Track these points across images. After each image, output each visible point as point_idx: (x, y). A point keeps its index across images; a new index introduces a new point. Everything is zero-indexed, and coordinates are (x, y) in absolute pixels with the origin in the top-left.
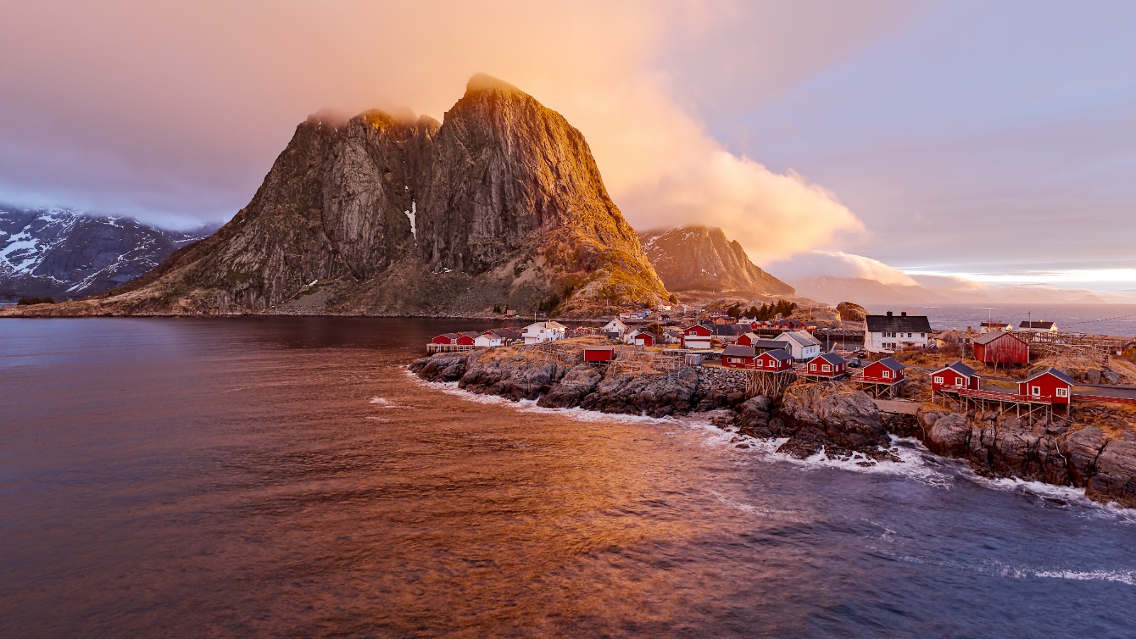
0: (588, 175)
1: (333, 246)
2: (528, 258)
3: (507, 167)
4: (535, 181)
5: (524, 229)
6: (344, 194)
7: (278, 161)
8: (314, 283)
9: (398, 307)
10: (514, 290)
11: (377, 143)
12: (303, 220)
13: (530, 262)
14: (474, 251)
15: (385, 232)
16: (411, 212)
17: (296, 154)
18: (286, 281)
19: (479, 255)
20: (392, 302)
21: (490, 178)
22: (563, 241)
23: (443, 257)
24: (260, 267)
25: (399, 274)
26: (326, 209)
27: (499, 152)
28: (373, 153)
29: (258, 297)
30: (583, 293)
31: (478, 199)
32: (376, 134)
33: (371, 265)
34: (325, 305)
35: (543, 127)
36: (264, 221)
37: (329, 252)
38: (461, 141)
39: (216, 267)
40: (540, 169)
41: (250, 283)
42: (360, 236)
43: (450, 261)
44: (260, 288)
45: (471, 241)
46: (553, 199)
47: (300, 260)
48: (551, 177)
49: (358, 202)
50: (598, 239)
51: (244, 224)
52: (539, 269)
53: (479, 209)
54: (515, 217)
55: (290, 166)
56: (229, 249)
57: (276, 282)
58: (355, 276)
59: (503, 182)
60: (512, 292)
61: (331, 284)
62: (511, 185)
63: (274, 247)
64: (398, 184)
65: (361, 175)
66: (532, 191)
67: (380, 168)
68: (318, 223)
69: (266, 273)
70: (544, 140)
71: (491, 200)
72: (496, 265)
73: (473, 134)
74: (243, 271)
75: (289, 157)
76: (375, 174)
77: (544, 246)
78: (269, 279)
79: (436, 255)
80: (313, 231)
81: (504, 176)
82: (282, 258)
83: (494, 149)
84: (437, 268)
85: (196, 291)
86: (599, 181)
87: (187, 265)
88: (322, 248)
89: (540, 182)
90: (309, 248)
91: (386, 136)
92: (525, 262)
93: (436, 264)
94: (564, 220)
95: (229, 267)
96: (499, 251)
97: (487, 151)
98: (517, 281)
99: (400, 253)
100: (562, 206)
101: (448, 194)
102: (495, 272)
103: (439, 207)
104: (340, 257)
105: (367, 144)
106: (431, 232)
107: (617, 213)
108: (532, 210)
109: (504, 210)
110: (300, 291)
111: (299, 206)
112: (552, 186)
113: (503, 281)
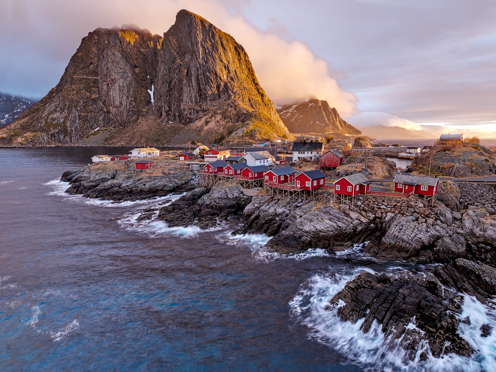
0: (246, 72)
1: (106, 109)
2: (212, 116)
3: (200, 66)
4: (216, 74)
5: (211, 100)
6: (110, 79)
7: (71, 60)
8: (97, 129)
9: (142, 142)
10: (204, 132)
11: (129, 50)
12: (88, 94)
13: (213, 118)
14: (184, 112)
15: (135, 101)
16: (151, 90)
17: (82, 55)
18: (80, 128)
19: (187, 114)
20: (139, 139)
21: (191, 72)
22: (231, 107)
23: (167, 115)
24: (64, 120)
25: (144, 124)
26: (100, 88)
27: (195, 57)
28: (126, 56)
29: (64, 137)
30: (236, 133)
31: (185, 84)
32: (128, 45)
33: (129, 119)
34: (103, 141)
35: (219, 43)
36: (65, 94)
37: (105, 112)
38: (174, 50)
39: (38, 120)
40: (218, 67)
41: (59, 129)
42: (121, 103)
43: (171, 117)
44: (65, 132)
45: (182, 107)
46: (226, 85)
47: (88, 117)
48: (225, 72)
49: (118, 84)
50: (250, 105)
51: (54, 96)
52: (218, 122)
53: (186, 89)
54: (206, 94)
55: (79, 63)
56: (45, 110)
57: (75, 129)
58: (120, 125)
59: (198, 74)
60: (203, 134)
61: (107, 130)
62: (203, 76)
63: (72, 109)
64: (143, 75)
65: (118, 69)
66: (214, 79)
67: (131, 65)
68: (97, 96)
69: (68, 124)
70: (220, 50)
71: (192, 84)
72: (196, 119)
73: (180, 46)
74: (54, 122)
75: (78, 57)
76: (128, 68)
77: (221, 110)
78: (70, 127)
79: (164, 114)
80: (94, 101)
81: (198, 71)
82: (77, 116)
83: (192, 55)
84: (165, 121)
85: (28, 134)
86: (253, 75)
87: (22, 119)
88: (101, 110)
89: (218, 74)
90: (92, 110)
91: (134, 46)
92: (211, 118)
93: (164, 119)
94: (232, 96)
95: (46, 120)
96: (197, 112)
97: (188, 56)
98: (206, 128)
99: (144, 113)
100: (231, 88)
101: (168, 80)
102: (195, 123)
103: (164, 88)
104: (111, 115)
105: (122, 51)
106: (160, 101)
107: (262, 92)
108: (215, 90)
109: (200, 90)
110: (89, 134)
111: (85, 86)
112: (225, 77)
113: (199, 128)
